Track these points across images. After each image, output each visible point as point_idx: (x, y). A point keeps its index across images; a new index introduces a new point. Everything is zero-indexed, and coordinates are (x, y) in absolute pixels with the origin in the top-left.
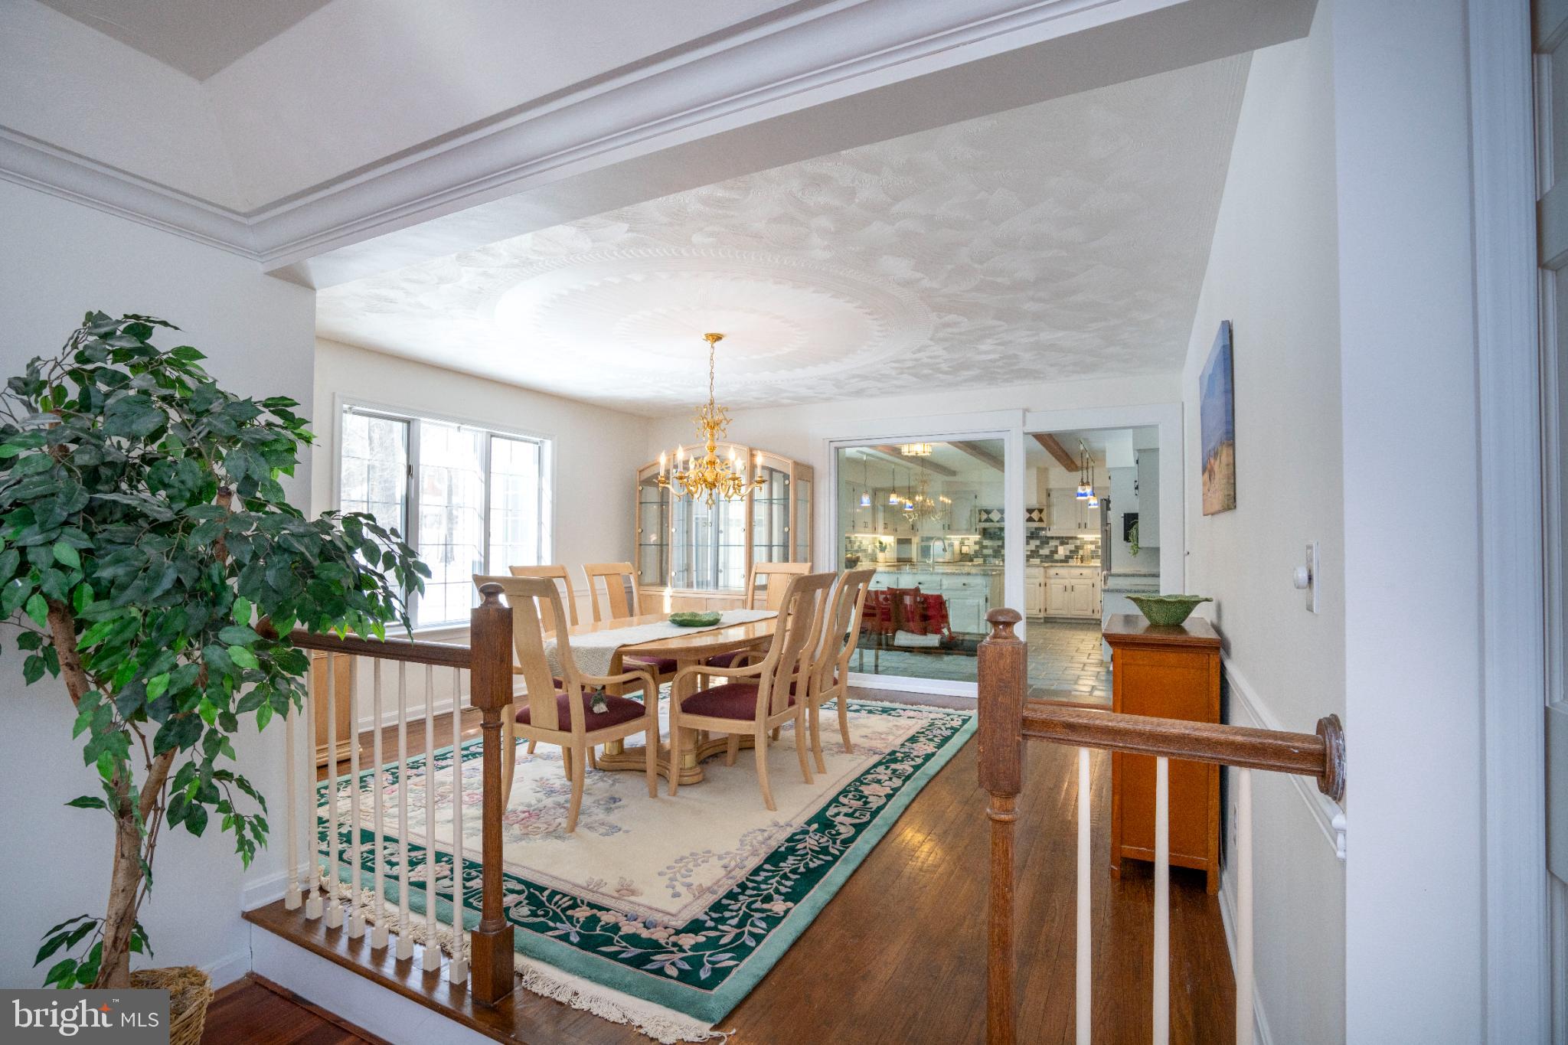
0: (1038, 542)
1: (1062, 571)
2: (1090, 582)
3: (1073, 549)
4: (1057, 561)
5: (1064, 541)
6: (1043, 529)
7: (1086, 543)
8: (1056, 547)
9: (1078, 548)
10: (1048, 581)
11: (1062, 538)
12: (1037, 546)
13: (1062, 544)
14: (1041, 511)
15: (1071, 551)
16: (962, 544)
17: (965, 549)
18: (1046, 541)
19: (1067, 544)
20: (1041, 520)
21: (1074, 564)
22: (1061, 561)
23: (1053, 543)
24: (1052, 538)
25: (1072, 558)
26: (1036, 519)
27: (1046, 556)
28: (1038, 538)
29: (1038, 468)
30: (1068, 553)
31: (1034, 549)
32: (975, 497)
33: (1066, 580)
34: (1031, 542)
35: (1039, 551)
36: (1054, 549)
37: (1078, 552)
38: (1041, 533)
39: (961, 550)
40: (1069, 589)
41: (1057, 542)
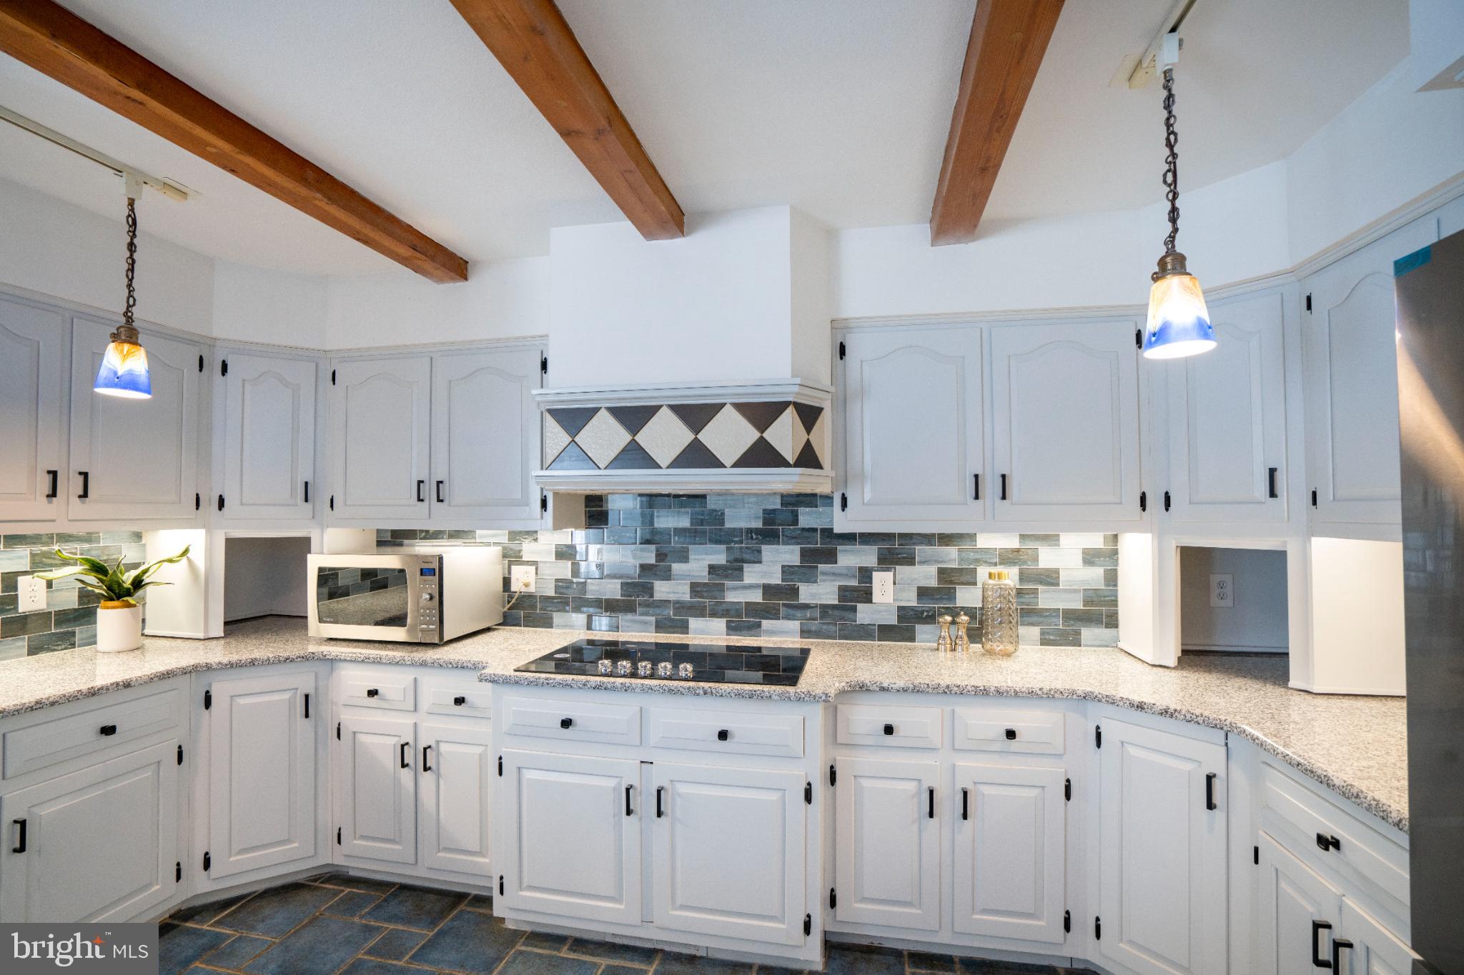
0: (789, 554)
3: (933, 583)
4: (864, 633)
5: (894, 549)
6: (809, 499)
7: (986, 557)
8: (866, 574)
9: (950, 579)
10: (843, 760)
11: (890, 536)
12: (787, 570)
13: (887, 562)
14: (809, 415)
15: (923, 592)
16: (512, 557)
17: (523, 579)
19: (910, 561)
20: (808, 458)
22: (886, 632)
23: (850, 558)
24: (849, 538)
25: (931, 622)
26: (790, 457)
27: (825, 608)
28: (794, 534)
30: (911, 600)
31: (776, 580)
32: (544, 365)
33: (926, 760)
34: (768, 551)
35: (794, 592)
36: (854, 583)
37: (951, 595)
38: (807, 518)
39: (507, 582)
40: (948, 804)
41: (867, 556)
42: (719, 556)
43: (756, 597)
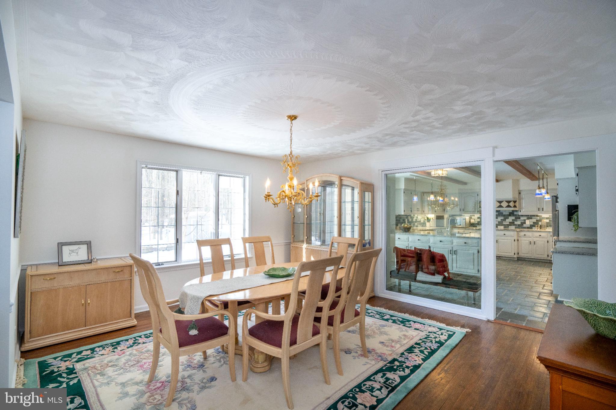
0: (514, 218)
1: (528, 234)
2: (546, 240)
3: (535, 221)
4: (525, 228)
5: (530, 217)
6: (516, 211)
7: (544, 218)
8: (525, 220)
9: (538, 221)
10: (519, 239)
11: (529, 215)
12: (513, 220)
13: (528, 219)
14: (515, 202)
15: (534, 223)
16: (471, 218)
17: (472, 221)
18: (518, 217)
19: (532, 219)
20: (515, 206)
21: (534, 230)
22: (528, 228)
23: (522, 218)
24: (522, 216)
25: (535, 226)
26: (513, 206)
27: (519, 225)
28: (514, 215)
29: (513, 180)
30: (532, 224)
31: (511, 221)
32: (478, 195)
33: (531, 239)
34: (510, 217)
35: (514, 223)
36: (523, 221)
37: (538, 223)
38: (515, 213)
39: (470, 221)
40: (533, 243)
41: (525, 218)
42: (502, 218)
43: (508, 223)
